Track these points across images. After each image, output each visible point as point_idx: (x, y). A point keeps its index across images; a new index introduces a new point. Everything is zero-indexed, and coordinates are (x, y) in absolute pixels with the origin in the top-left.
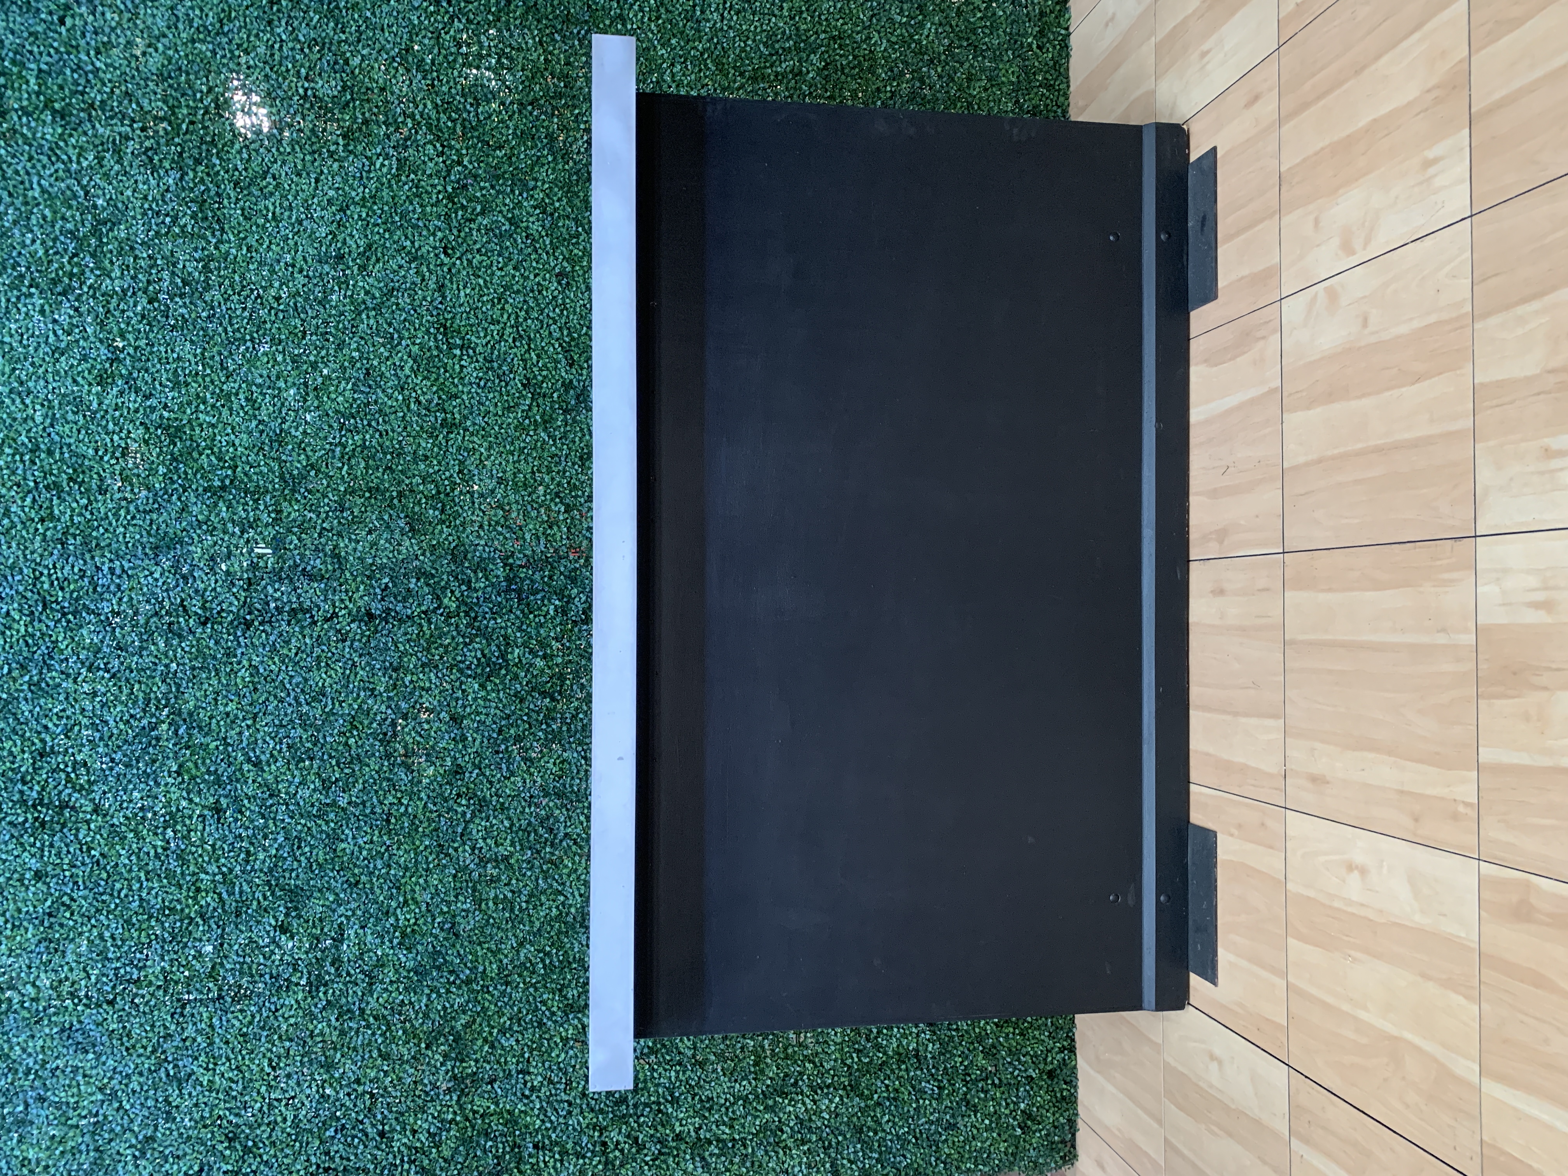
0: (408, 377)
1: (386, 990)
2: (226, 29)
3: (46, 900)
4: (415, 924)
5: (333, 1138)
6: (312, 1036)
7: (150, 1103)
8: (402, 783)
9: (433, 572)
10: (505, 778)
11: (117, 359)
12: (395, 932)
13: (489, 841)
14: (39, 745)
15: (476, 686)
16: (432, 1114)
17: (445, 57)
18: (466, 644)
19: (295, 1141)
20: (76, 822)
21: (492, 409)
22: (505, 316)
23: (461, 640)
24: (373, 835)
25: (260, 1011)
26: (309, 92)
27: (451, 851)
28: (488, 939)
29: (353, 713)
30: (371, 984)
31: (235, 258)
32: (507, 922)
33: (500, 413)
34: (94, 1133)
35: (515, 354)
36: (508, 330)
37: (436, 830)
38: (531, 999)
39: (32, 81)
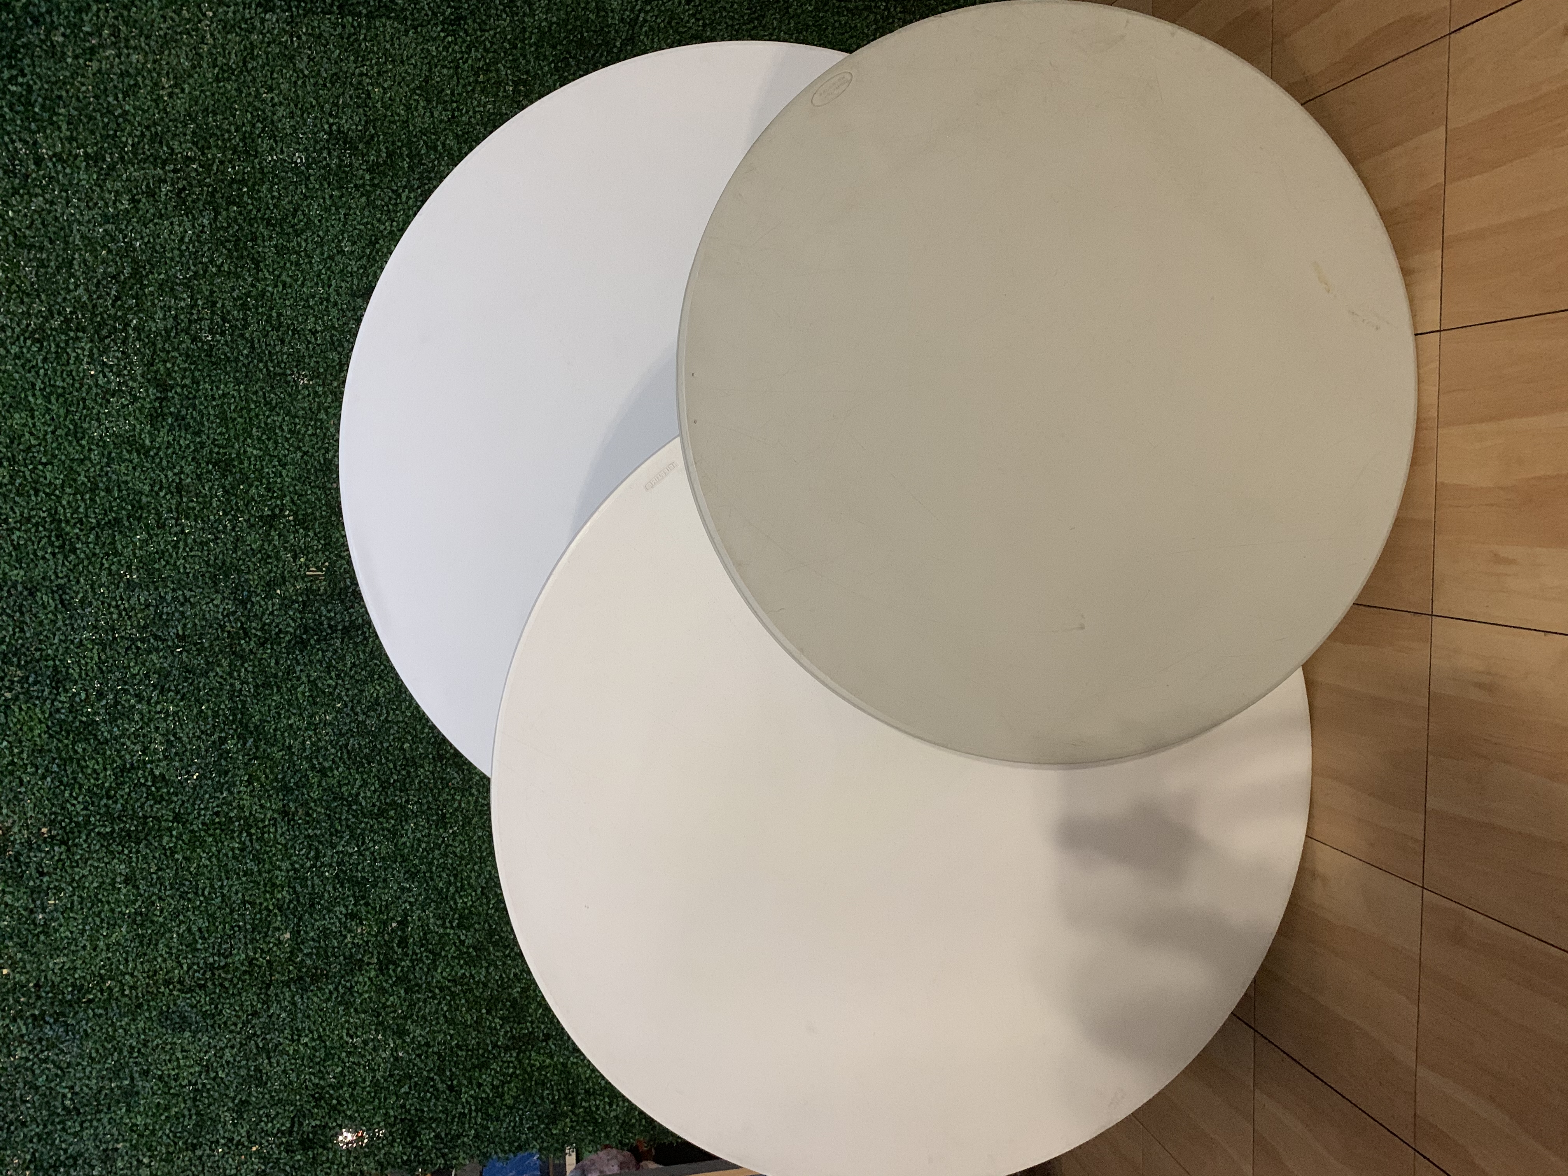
1: (448, 964)
2: (250, 66)
3: (137, 900)
5: (407, 1093)
6: (385, 1006)
7: (243, 1072)
11: (166, 398)
14: (119, 762)
16: (495, 1070)
17: (464, 86)
19: (374, 1098)
20: (159, 830)
25: (336, 989)
26: (334, 128)
30: (434, 961)
31: (272, 294)
34: (194, 1100)
39: (64, 127)
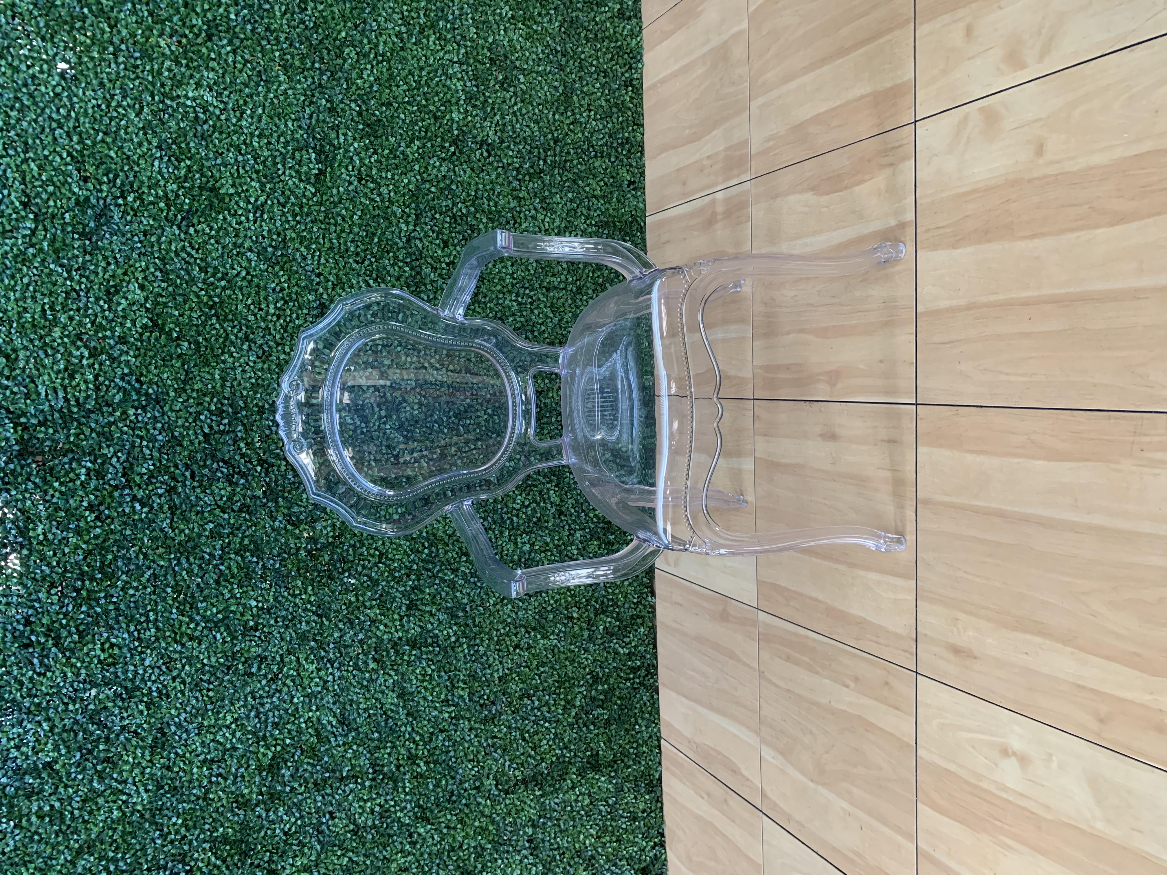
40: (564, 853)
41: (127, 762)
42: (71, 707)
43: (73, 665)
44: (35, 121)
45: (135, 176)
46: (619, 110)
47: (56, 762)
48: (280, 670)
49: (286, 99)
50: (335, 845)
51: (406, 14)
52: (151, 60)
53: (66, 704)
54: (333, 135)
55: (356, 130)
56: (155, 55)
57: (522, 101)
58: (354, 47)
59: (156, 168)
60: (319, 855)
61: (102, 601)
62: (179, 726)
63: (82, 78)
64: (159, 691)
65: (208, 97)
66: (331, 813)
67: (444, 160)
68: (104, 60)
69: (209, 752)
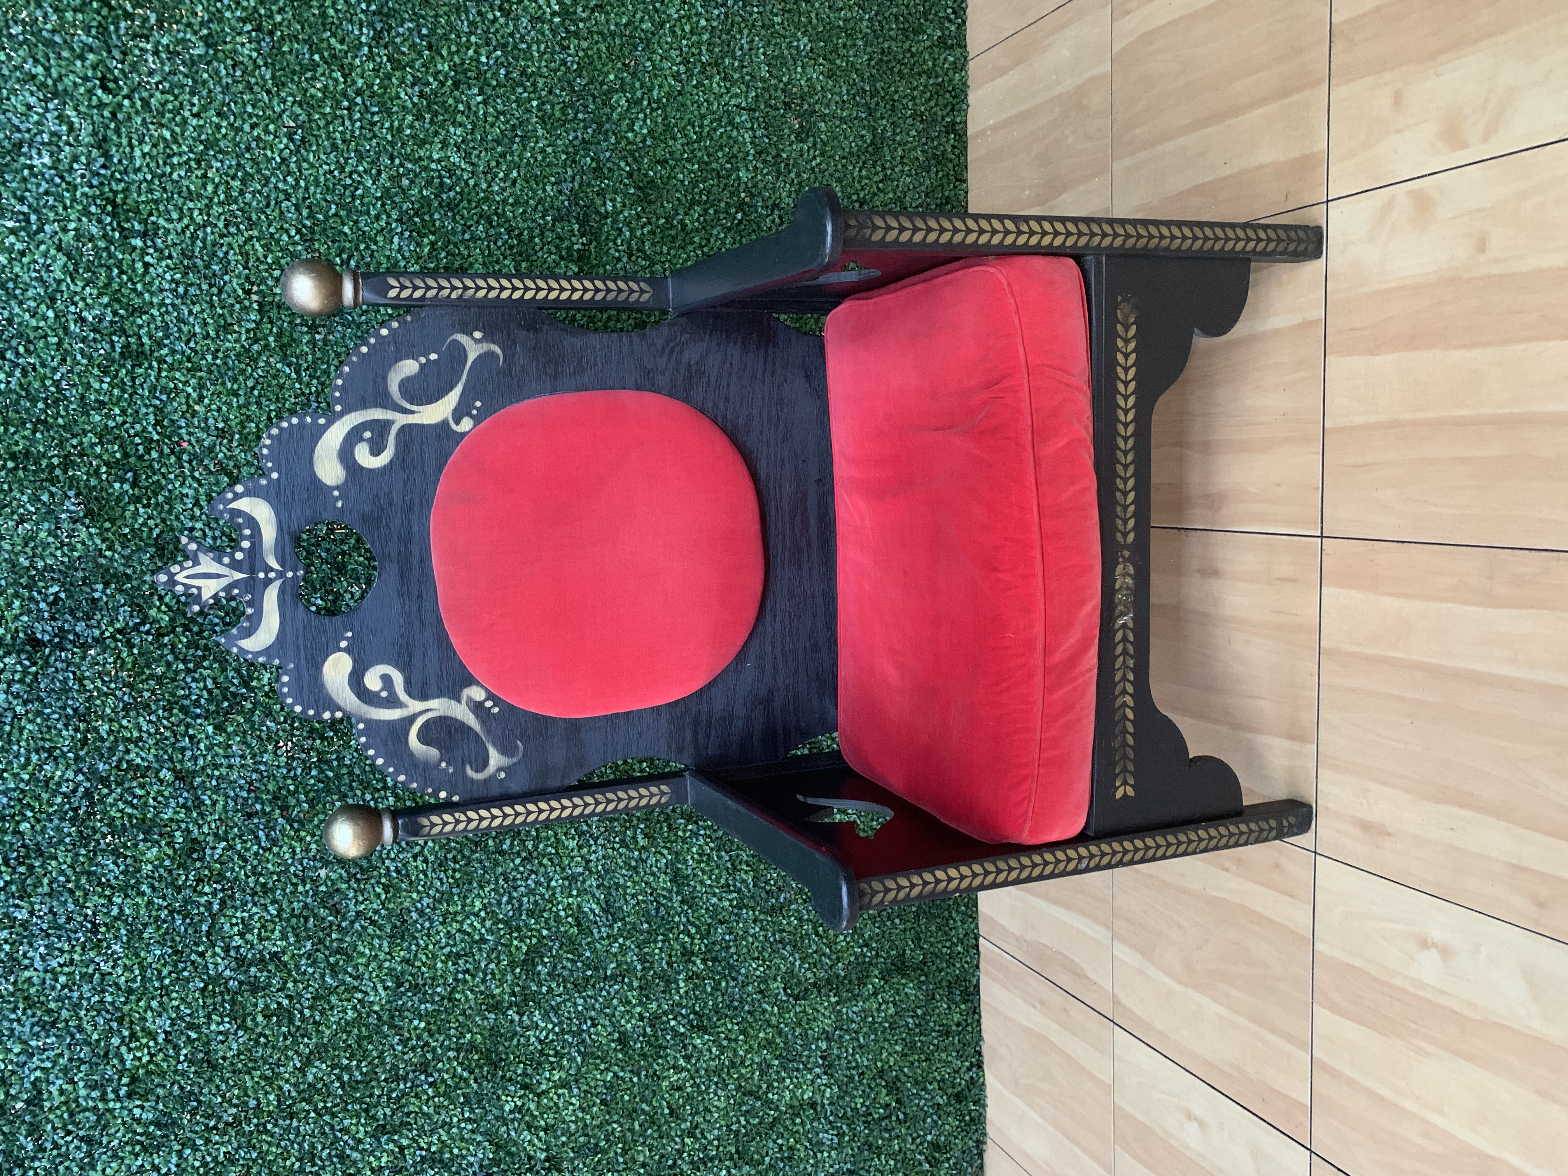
0: (59, 282)
4: (149, 1062)
8: (111, 876)
9: (129, 571)
10: (265, 850)
12: (120, 1079)
13: (249, 937)
15: (210, 729)
18: (188, 671)
21: (197, 329)
22: (210, 188)
23: (181, 666)
24: (72, 951)
27: (193, 957)
28: (261, 1063)
29: (22, 785)
32: (285, 1039)
33: (212, 333)
35: (229, 244)
36: (216, 210)
37: (167, 933)
38: (327, 1129)
40: (863, 1073)
41: (362, 954)
42: (300, 888)
43: (301, 840)
44: (260, 192)
45: (372, 256)
46: (939, 163)
47: (284, 953)
48: (536, 847)
49: (544, 158)
50: (598, 1057)
51: (685, 49)
52: (390, 114)
53: (296, 885)
54: (599, 202)
55: (626, 195)
56: (395, 109)
57: (822, 154)
58: (624, 91)
59: (395, 246)
60: (579, 1069)
61: (335, 763)
62: (421, 913)
63: (313, 139)
64: (398, 871)
65: (455, 159)
66: (592, 1019)
67: (729, 229)
68: (336, 117)
69: (455, 945)
